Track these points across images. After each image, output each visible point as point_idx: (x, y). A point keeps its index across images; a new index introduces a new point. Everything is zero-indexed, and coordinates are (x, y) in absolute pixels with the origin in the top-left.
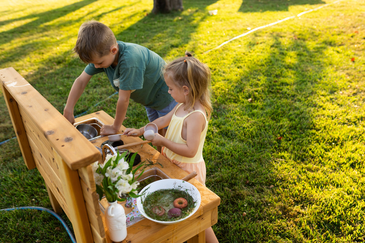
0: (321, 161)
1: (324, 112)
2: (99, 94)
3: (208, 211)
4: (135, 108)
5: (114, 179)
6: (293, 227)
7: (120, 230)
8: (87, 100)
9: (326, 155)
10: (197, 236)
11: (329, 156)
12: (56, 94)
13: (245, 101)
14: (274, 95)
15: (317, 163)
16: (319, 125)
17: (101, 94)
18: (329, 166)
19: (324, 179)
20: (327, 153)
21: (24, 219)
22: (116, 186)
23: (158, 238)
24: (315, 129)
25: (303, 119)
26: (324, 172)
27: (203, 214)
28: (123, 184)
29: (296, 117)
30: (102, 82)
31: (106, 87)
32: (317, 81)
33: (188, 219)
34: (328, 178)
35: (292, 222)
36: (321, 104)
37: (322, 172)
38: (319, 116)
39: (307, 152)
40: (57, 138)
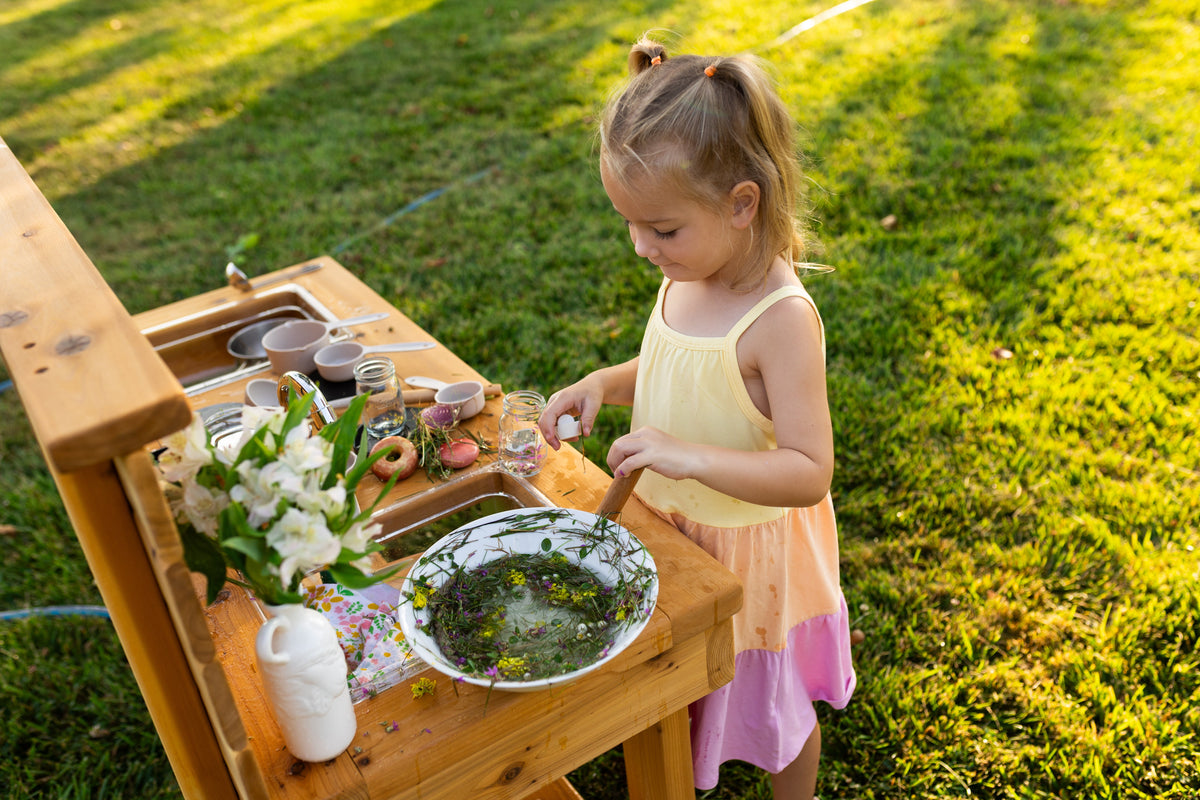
0: (1153, 440)
1: (1167, 259)
2: (349, 211)
3: (692, 635)
4: (472, 258)
5: (264, 511)
6: (1043, 688)
7: (318, 715)
8: (306, 232)
9: (1172, 415)
10: (657, 729)
11: (1183, 422)
12: (204, 213)
13: (873, 224)
14: (978, 201)
15: (1140, 448)
16: (1146, 308)
17: (359, 211)
18: (1184, 459)
19: (1165, 509)
20: (1177, 409)
21: (57, 651)
22: (271, 538)
23: (484, 745)
24: (1131, 322)
25: (1088, 286)
26: (1165, 480)
27: (670, 645)
28: (304, 530)
29: (1060, 280)
30: (363, 171)
31: (376, 188)
32: (1141, 151)
33: (607, 670)
34: (1180, 501)
35: (1039, 669)
36: (1157, 231)
37: (1158, 480)
38: (1147, 274)
39: (1101, 407)
40: (30, 341)
